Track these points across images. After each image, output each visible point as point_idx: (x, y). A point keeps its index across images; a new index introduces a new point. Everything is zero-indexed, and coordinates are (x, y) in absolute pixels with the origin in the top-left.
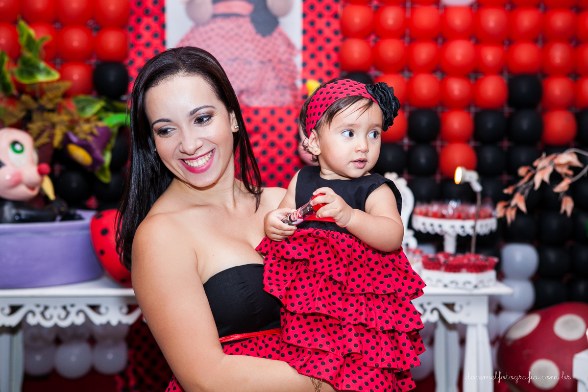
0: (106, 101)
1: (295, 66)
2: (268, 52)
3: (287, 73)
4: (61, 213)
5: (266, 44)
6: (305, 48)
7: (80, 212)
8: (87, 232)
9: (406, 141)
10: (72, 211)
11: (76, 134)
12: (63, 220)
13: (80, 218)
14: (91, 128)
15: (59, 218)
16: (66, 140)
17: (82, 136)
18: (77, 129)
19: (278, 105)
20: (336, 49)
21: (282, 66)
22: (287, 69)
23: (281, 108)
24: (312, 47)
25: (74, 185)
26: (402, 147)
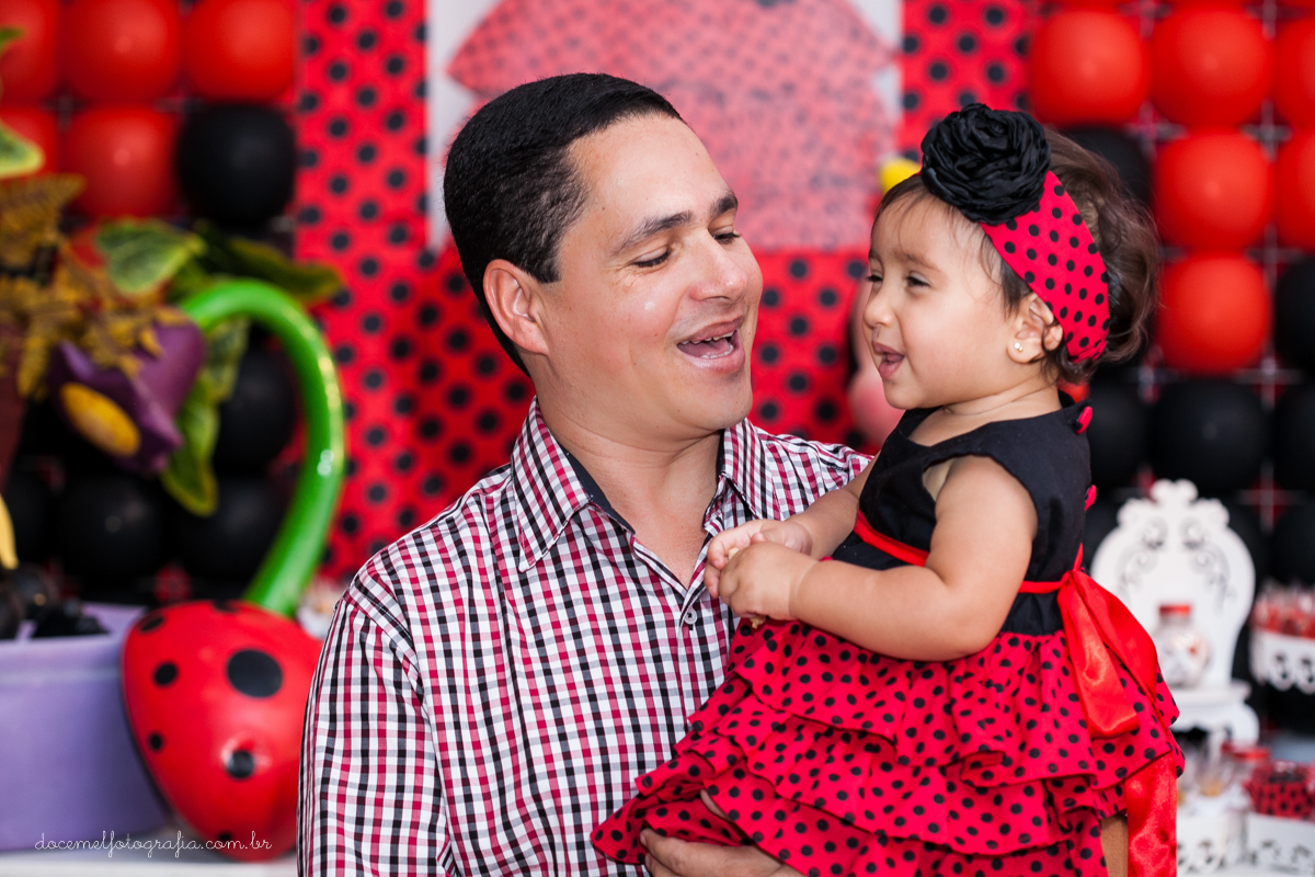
0: (207, 238)
1: (877, 106)
2: (783, 58)
3: (851, 131)
4: (33, 612)
5: (774, 32)
6: (911, 44)
7: (94, 611)
8: (112, 675)
9: (1270, 369)
10: (72, 607)
11: (86, 351)
12: (41, 633)
13: (95, 629)
14: (137, 331)
15: (27, 628)
16: (59, 372)
17: (104, 356)
18: (93, 335)
19: (819, 241)
20: (1021, 47)
21: (832, 108)
22: (848, 118)
23: (828, 255)
24: (938, 40)
25: (113, 524)
26: (1254, 391)
